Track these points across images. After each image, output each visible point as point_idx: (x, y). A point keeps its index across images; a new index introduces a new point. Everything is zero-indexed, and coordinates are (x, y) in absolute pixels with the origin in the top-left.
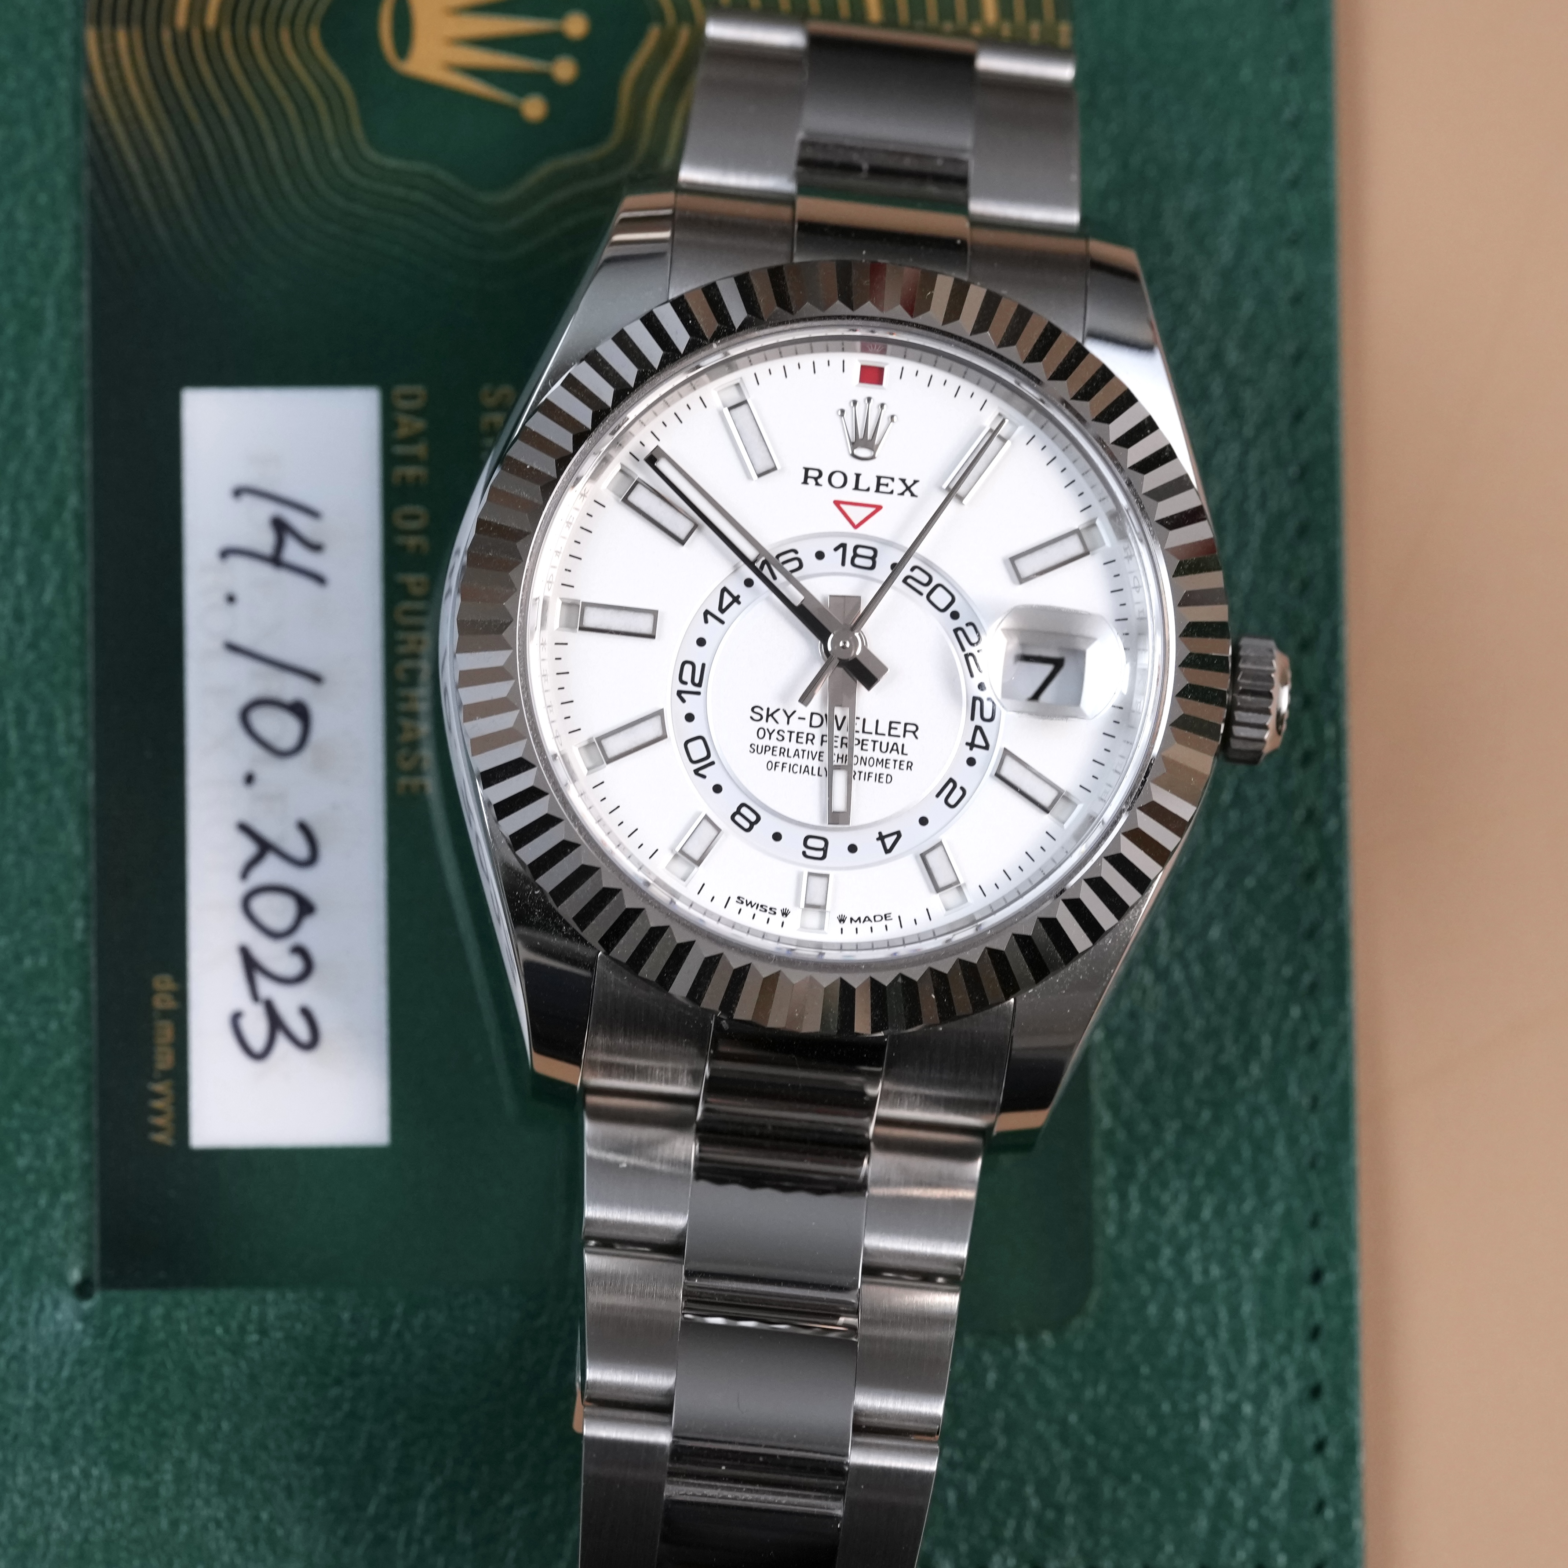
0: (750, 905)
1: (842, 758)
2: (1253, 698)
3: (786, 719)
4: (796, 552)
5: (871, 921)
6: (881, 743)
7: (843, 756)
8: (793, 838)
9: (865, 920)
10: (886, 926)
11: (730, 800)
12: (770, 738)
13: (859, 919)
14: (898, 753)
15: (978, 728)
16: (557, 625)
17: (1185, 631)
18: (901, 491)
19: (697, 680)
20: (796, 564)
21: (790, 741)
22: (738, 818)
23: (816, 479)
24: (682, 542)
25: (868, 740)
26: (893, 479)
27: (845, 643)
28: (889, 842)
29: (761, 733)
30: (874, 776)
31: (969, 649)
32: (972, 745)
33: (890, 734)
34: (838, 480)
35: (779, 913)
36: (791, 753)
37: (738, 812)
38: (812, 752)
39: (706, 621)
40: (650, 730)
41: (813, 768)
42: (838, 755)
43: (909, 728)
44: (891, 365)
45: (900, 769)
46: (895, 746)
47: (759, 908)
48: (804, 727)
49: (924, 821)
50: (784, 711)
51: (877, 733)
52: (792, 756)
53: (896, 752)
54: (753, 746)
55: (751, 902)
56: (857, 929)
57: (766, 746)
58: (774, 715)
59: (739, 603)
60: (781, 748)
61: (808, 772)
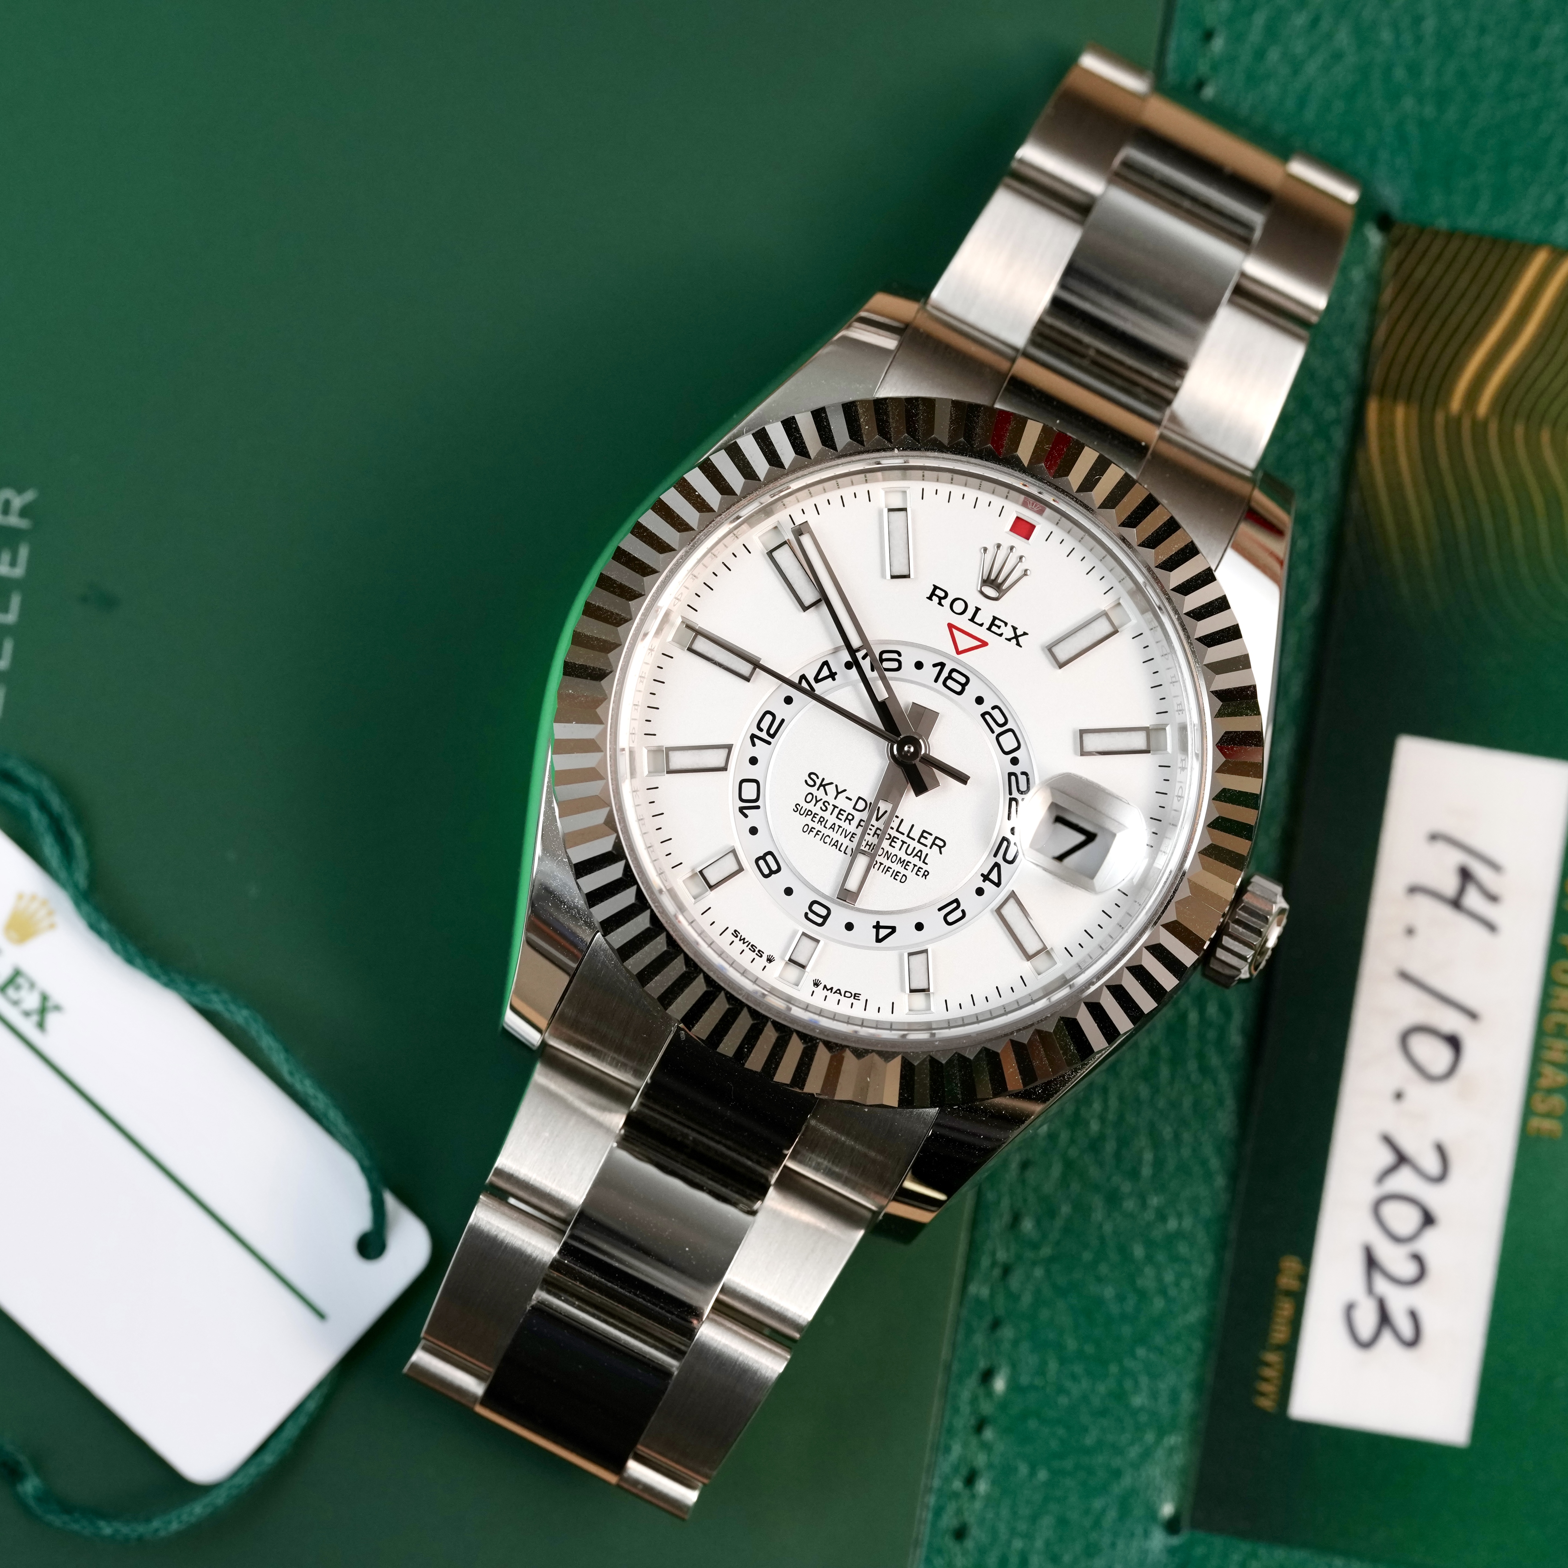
0: (742, 941)
1: (870, 846)
2: (1244, 930)
3: (836, 793)
4: (899, 654)
5: (841, 995)
6: (909, 845)
7: (872, 844)
8: (802, 899)
9: (836, 992)
10: (852, 1004)
11: (760, 845)
12: (815, 806)
13: (832, 989)
14: (920, 860)
15: (997, 865)
16: (670, 638)
17: (1205, 849)
18: (1009, 637)
19: (772, 732)
20: (895, 665)
21: (831, 814)
22: (761, 862)
23: (940, 598)
24: (804, 609)
25: (898, 839)
26: (1006, 624)
27: (909, 747)
28: (883, 933)
29: (810, 797)
30: (891, 871)
31: (1015, 794)
32: (986, 878)
33: (919, 841)
34: (959, 606)
35: (765, 957)
36: (828, 825)
37: (763, 857)
38: (846, 830)
40: (716, 758)
41: (842, 844)
42: (868, 841)
43: (938, 842)
44: (1042, 525)
45: (916, 874)
46: (920, 853)
47: (750, 946)
48: (848, 806)
49: (919, 927)
50: (836, 786)
51: (908, 836)
52: (828, 828)
53: (919, 858)
54: (798, 806)
55: (744, 939)
56: (826, 996)
57: (809, 811)
58: (826, 787)
59: (834, 679)
60: (821, 817)
61: (836, 846)
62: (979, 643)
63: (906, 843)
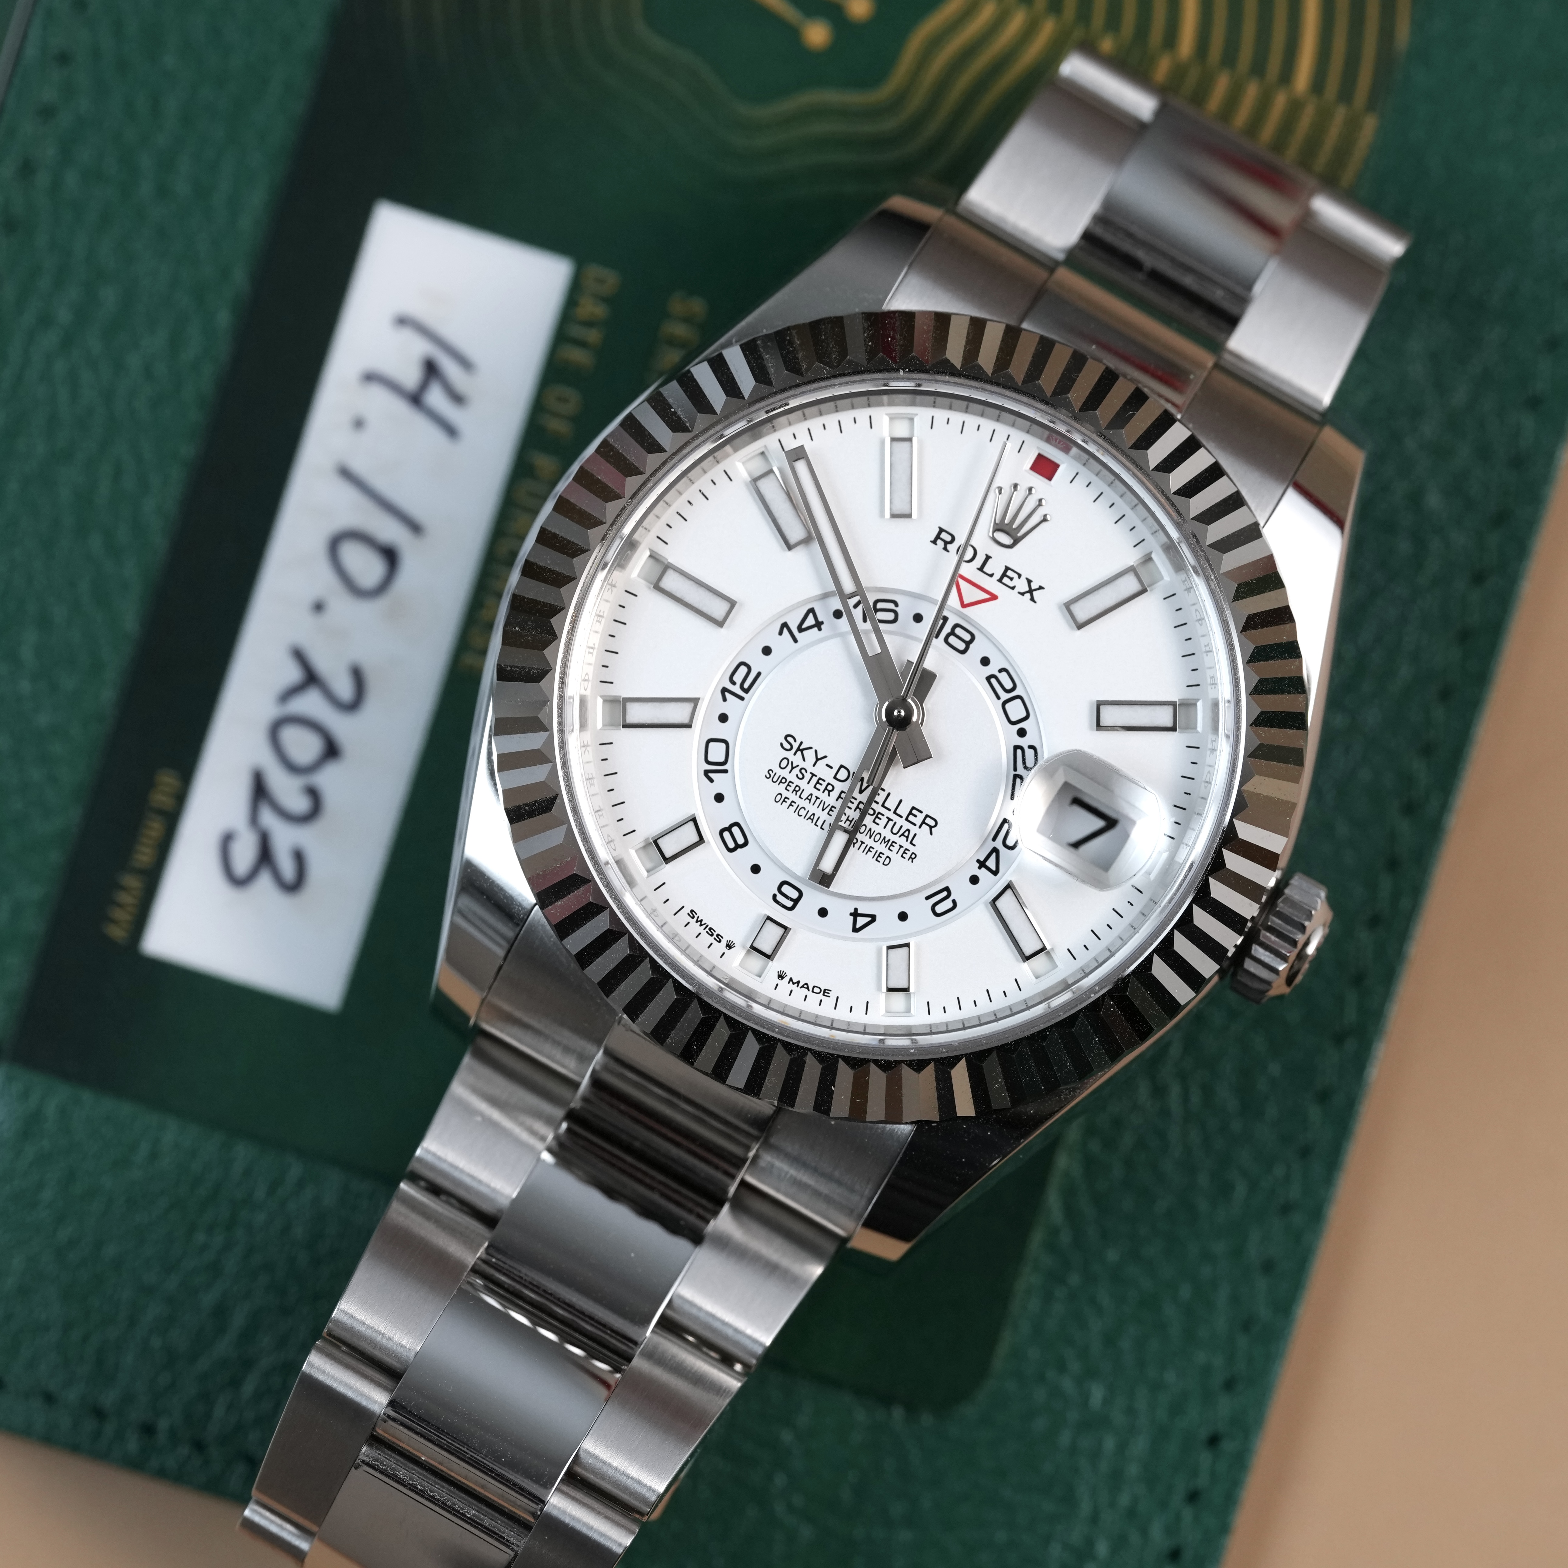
0: (699, 923)
1: (851, 822)
2: (1277, 940)
3: (815, 760)
4: (896, 604)
5: (809, 990)
6: (895, 823)
7: (853, 819)
8: (770, 878)
9: (803, 987)
10: (821, 1001)
11: (725, 815)
12: (790, 772)
13: (798, 982)
14: (907, 841)
15: (995, 850)
16: (637, 573)
18: (1022, 591)
19: (746, 686)
20: (890, 616)
21: (808, 783)
22: (726, 835)
24: (790, 547)
25: (883, 815)
26: (1020, 576)
27: (899, 712)
28: (861, 921)
29: (784, 763)
30: (874, 851)
31: (1021, 771)
32: (982, 864)
33: (907, 819)
35: (724, 942)
36: (804, 796)
37: (729, 829)
38: (825, 802)
39: (781, 633)
40: (679, 713)
41: (819, 818)
42: (849, 816)
43: (928, 821)
44: (1066, 466)
45: (902, 856)
46: (907, 832)
47: (707, 929)
48: (828, 776)
49: (903, 917)
50: (816, 751)
51: (895, 812)
52: (804, 798)
53: (905, 839)
54: (770, 772)
55: (701, 921)
56: (791, 991)
57: (783, 778)
58: (804, 752)
59: (820, 629)
60: (797, 786)
61: (812, 820)
62: (987, 596)
63: (892, 820)
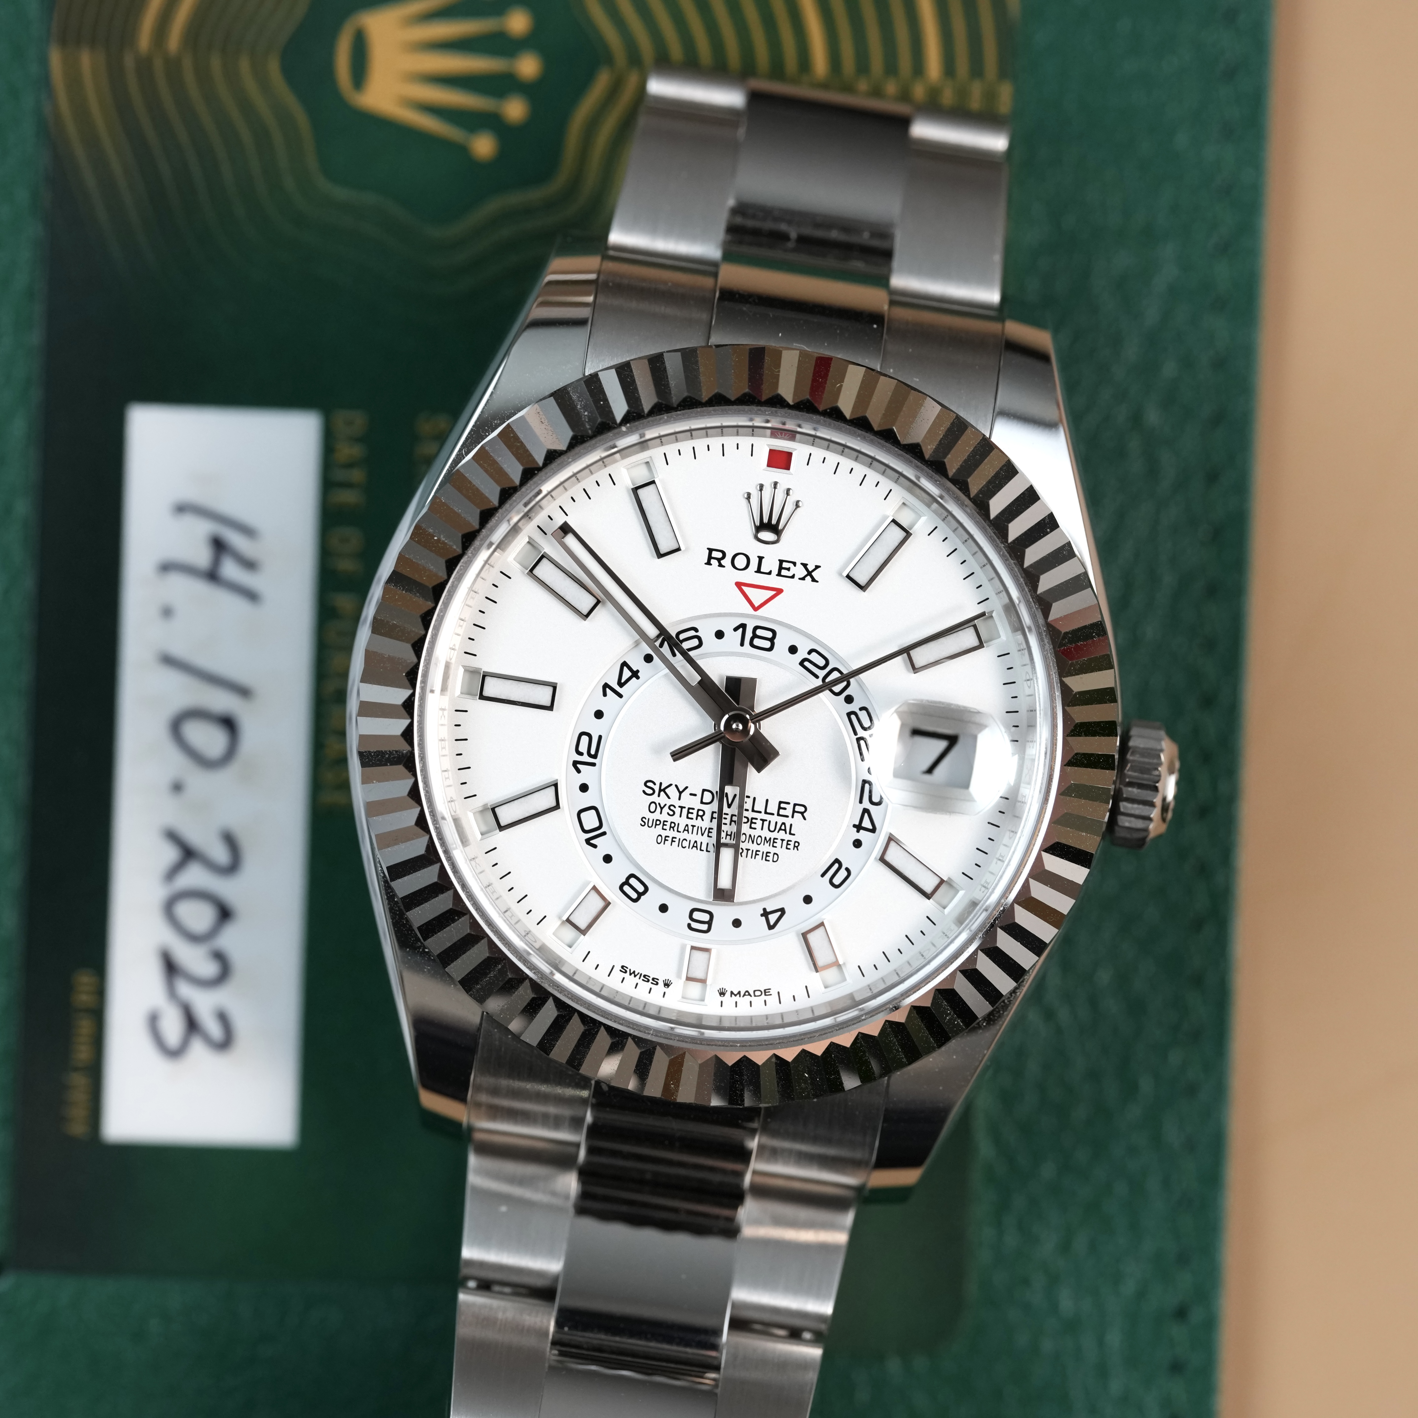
0: (633, 975)
1: (731, 835)
2: (1139, 791)
3: (678, 794)
4: (696, 630)
5: (751, 996)
6: (770, 822)
7: (732, 832)
8: (680, 910)
9: (744, 995)
10: (765, 1001)
11: (619, 871)
12: (661, 813)
13: (739, 993)
14: (786, 833)
15: (866, 811)
16: (458, 692)
17: (1072, 731)
19: (593, 752)
20: (695, 642)
21: (680, 816)
22: (626, 888)
23: (719, 560)
24: (585, 617)
25: (756, 819)
26: (794, 564)
27: (737, 726)
28: (773, 918)
29: (653, 806)
30: (760, 853)
31: (861, 733)
32: (859, 827)
33: (779, 815)
34: (741, 562)
35: (661, 983)
36: (681, 829)
37: (627, 883)
38: (701, 828)
39: (605, 694)
40: (544, 800)
41: (701, 843)
42: (727, 832)
43: (798, 808)
44: (799, 451)
45: (787, 848)
46: (783, 826)
47: (642, 978)
48: (695, 803)
49: (808, 900)
50: (676, 786)
51: (766, 813)
52: (682, 831)
53: (784, 832)
54: (644, 819)
55: (634, 972)
56: (736, 1002)
57: (657, 820)
58: (666, 790)
59: (638, 678)
60: (671, 823)
61: (696, 847)
62: (773, 593)
63: (766, 820)
